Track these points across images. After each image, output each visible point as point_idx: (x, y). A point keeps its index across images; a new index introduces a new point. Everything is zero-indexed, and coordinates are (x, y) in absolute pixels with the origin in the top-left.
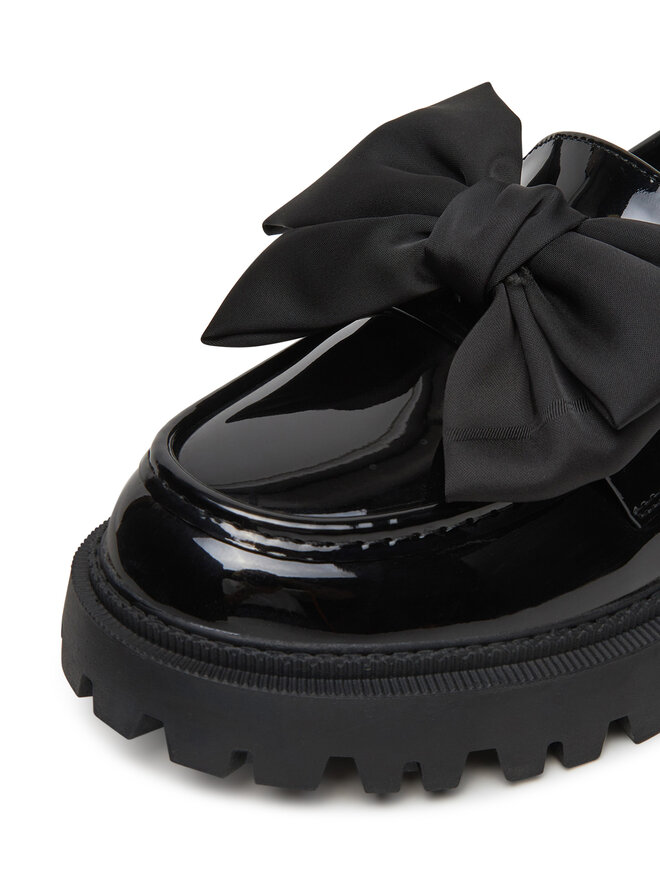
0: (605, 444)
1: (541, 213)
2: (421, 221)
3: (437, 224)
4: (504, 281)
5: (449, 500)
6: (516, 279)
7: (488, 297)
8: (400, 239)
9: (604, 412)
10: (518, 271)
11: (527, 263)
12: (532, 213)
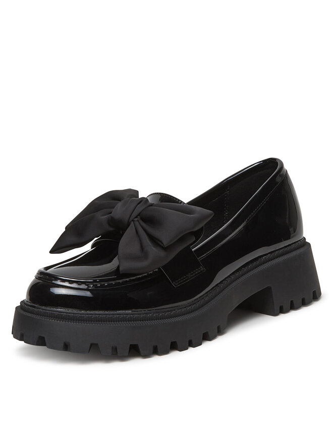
0: (162, 253)
1: (141, 203)
2: (109, 210)
3: (114, 210)
4: (133, 221)
5: (121, 273)
6: (136, 219)
7: (128, 225)
8: (103, 215)
9: (161, 244)
10: (136, 217)
11: (139, 215)
12: (139, 204)
